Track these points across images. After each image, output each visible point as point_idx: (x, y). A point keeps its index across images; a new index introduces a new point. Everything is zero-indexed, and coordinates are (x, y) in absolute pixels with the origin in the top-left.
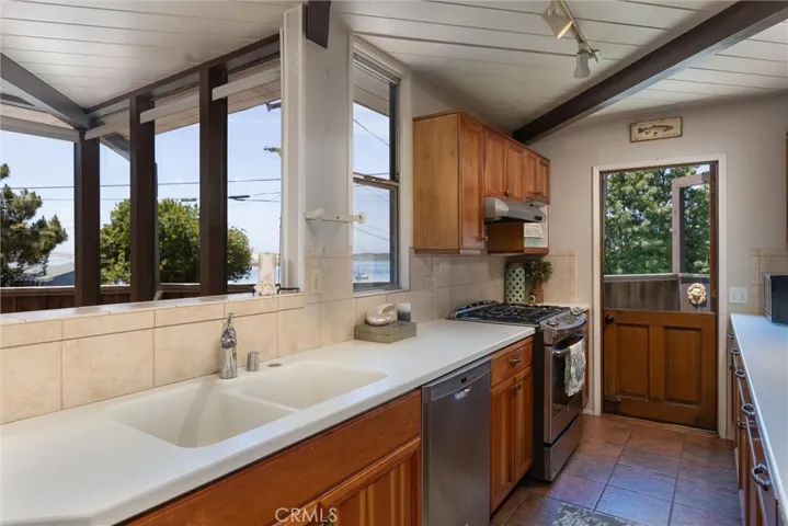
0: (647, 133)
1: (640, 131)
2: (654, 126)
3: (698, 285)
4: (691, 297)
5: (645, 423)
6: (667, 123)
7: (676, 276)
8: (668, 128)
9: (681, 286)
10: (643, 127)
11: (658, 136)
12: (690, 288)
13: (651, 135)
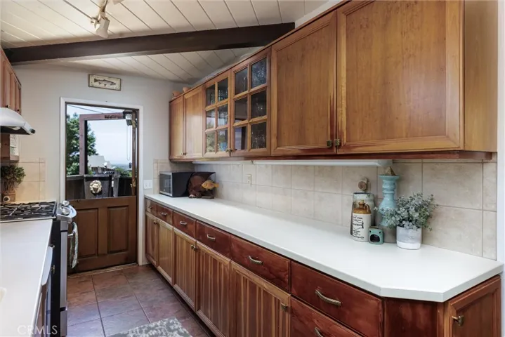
0: (100, 83)
1: (96, 81)
2: (104, 80)
3: (97, 181)
4: (92, 189)
5: (97, 272)
6: (114, 81)
7: (83, 176)
8: (113, 83)
9: (85, 183)
10: (97, 79)
11: (107, 86)
12: (91, 184)
13: (102, 85)
